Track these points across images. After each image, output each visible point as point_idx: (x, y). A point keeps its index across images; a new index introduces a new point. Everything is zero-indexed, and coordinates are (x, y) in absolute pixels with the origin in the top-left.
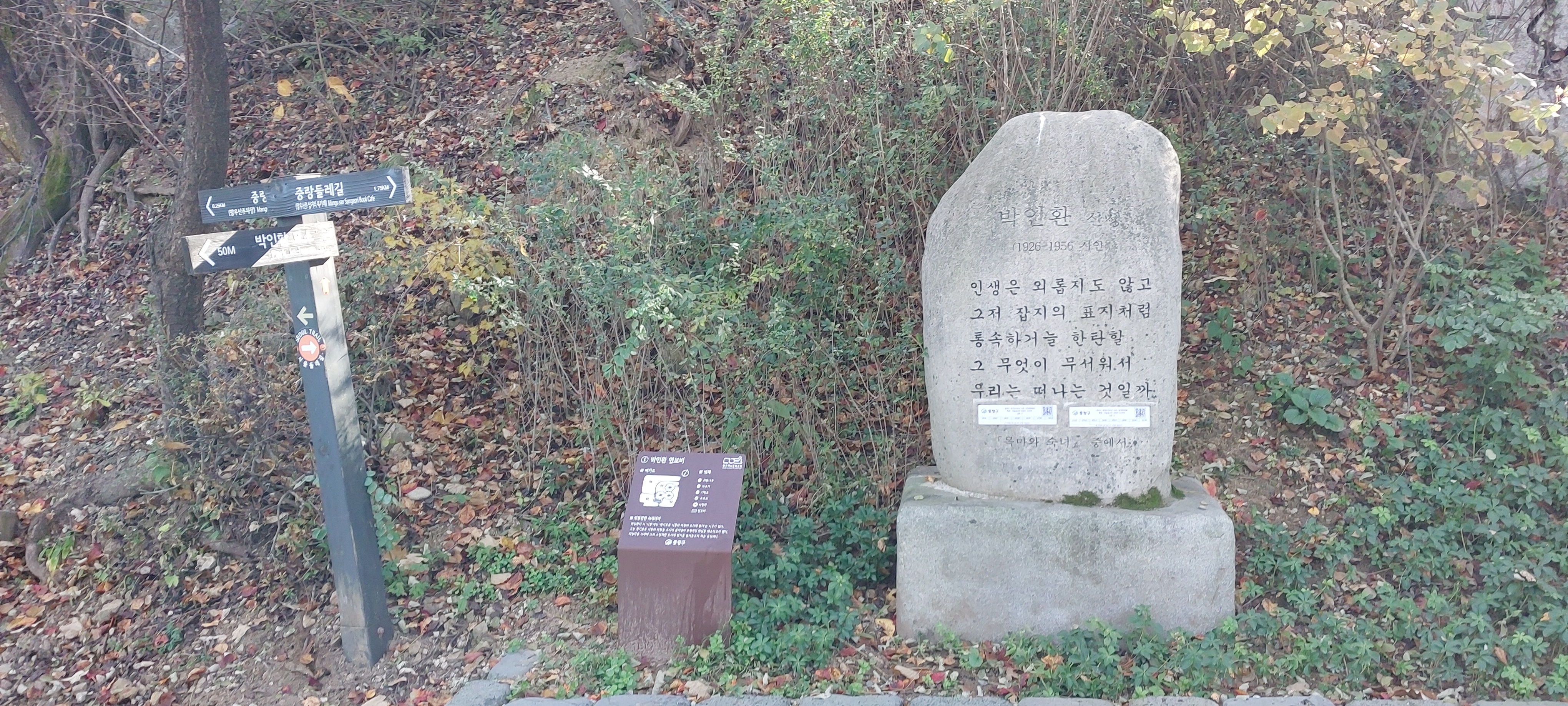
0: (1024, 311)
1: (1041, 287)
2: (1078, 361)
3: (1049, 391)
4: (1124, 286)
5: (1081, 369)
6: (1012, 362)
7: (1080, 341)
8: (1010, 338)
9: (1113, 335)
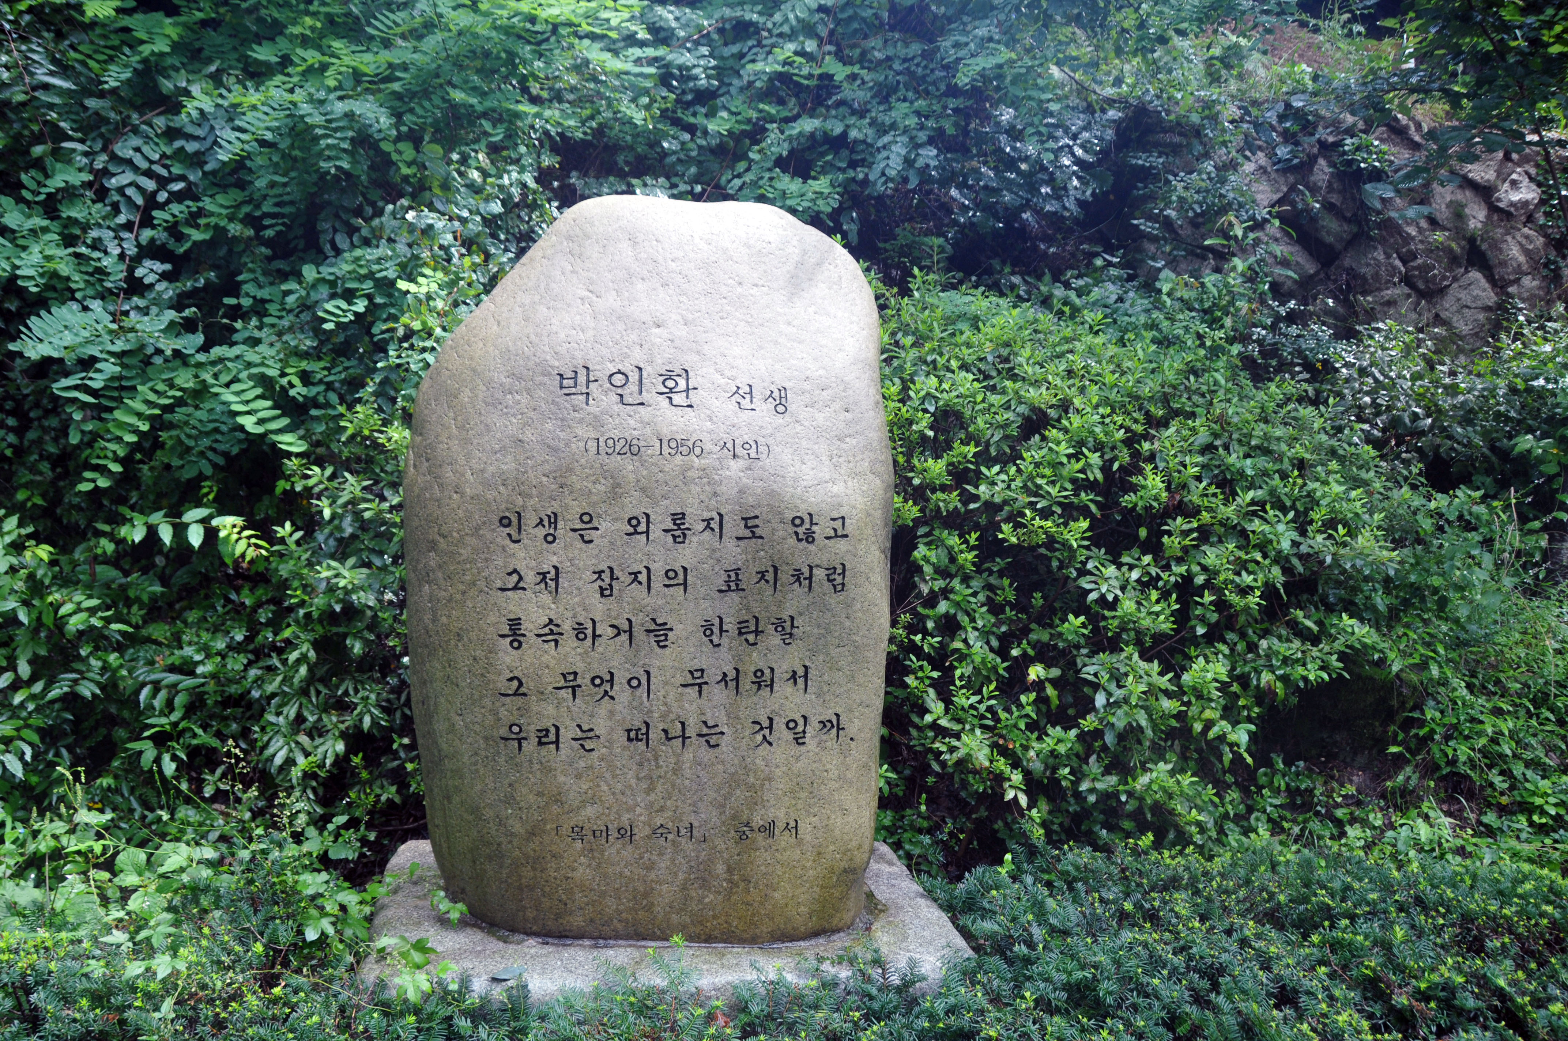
0: (606, 576)
1: (642, 528)
2: (711, 675)
3: (655, 735)
4: (801, 530)
5: (718, 694)
6: (584, 680)
7: (716, 639)
8: (579, 631)
9: (779, 625)
